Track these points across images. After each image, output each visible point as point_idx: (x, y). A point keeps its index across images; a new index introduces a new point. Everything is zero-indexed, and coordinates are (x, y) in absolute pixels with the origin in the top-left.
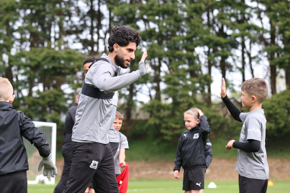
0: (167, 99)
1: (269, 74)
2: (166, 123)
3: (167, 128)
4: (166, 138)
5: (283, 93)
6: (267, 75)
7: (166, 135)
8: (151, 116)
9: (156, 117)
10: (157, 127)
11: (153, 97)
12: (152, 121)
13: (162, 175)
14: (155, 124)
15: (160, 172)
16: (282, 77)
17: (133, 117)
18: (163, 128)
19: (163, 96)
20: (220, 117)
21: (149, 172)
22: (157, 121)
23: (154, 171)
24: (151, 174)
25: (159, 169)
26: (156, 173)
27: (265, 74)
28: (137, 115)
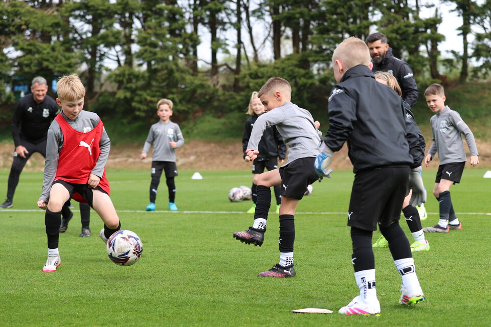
0: (140, 65)
1: (272, 34)
2: (140, 95)
3: (140, 102)
4: (137, 113)
5: (289, 58)
6: (269, 35)
7: (139, 110)
8: (119, 88)
9: (126, 88)
10: (127, 101)
11: (122, 63)
12: (121, 94)
13: (134, 163)
14: (125, 98)
15: (131, 160)
16: (287, 38)
17: (97, 89)
18: (135, 102)
19: (136, 62)
20: (209, 87)
21: (117, 160)
22: (128, 95)
23: (124, 159)
24: (119, 162)
25: (129, 157)
26: (126, 161)
27: (267, 33)
28: (102, 85)
